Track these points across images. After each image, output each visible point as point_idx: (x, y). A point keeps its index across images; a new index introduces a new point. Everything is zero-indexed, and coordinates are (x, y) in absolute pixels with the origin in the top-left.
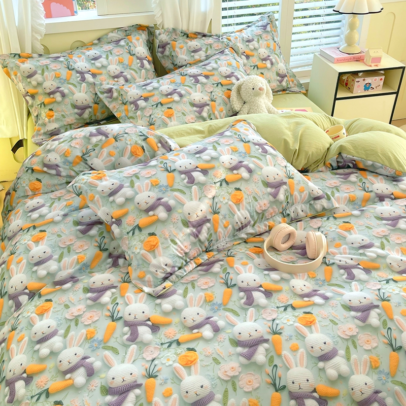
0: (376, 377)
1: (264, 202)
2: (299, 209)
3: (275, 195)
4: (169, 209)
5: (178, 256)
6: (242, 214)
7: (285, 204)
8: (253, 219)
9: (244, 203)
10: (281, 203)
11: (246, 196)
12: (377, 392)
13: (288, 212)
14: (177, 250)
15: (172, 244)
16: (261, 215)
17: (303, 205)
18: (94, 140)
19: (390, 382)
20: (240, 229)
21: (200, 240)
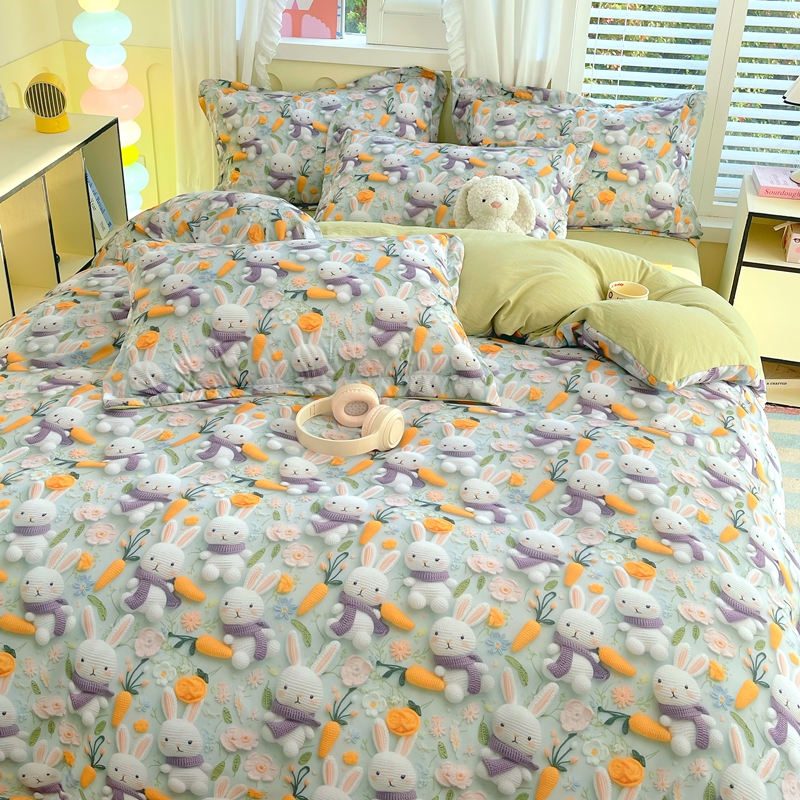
0: (273, 603)
1: (357, 346)
2: (428, 380)
3: (381, 342)
4: (195, 304)
5: (176, 370)
6: (310, 351)
7: (398, 363)
8: (334, 368)
9: (320, 335)
10: (391, 358)
11: (327, 326)
12: (261, 625)
13: (405, 379)
14: (178, 361)
15: (174, 351)
16: (348, 365)
17: (437, 378)
18: (215, 205)
19: (289, 621)
20: (305, 374)
21: (223, 363)
